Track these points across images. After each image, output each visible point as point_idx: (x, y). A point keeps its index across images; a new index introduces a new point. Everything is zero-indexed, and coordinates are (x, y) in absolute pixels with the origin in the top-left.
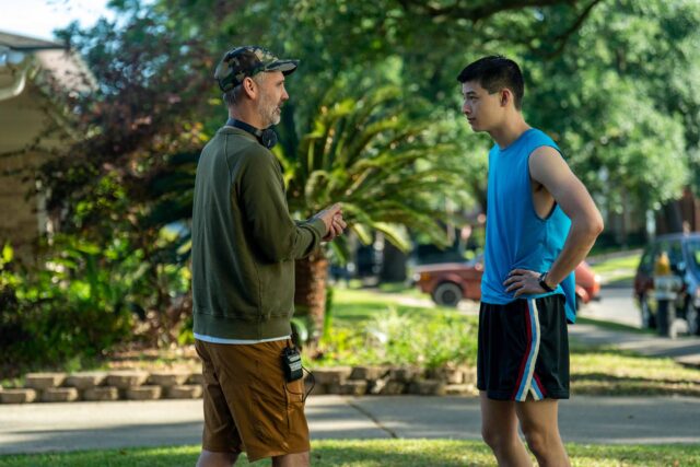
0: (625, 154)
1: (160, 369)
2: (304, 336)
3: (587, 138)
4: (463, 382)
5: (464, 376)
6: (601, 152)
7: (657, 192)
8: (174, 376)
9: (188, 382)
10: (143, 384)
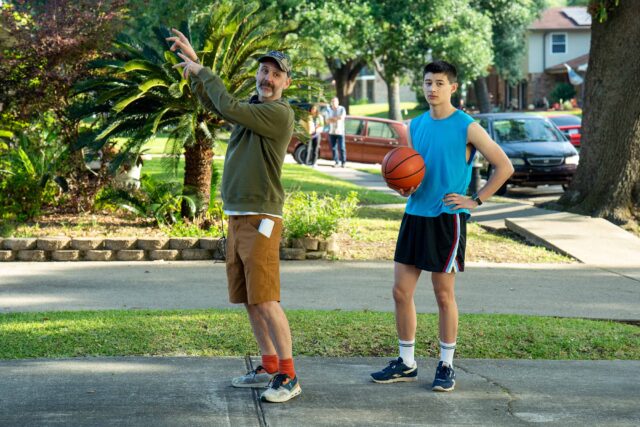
0: (447, 41)
1: (78, 234)
2: (194, 210)
3: (417, 27)
4: (318, 250)
5: (319, 244)
6: (428, 38)
7: (470, 71)
8: (89, 241)
9: (100, 247)
10: (65, 248)
